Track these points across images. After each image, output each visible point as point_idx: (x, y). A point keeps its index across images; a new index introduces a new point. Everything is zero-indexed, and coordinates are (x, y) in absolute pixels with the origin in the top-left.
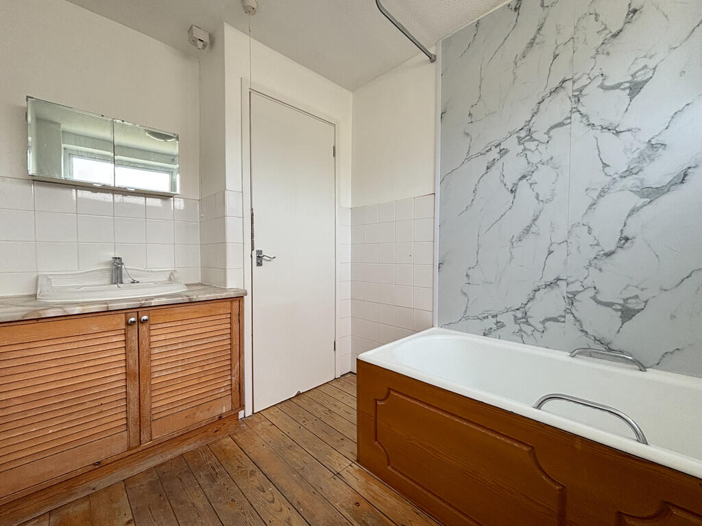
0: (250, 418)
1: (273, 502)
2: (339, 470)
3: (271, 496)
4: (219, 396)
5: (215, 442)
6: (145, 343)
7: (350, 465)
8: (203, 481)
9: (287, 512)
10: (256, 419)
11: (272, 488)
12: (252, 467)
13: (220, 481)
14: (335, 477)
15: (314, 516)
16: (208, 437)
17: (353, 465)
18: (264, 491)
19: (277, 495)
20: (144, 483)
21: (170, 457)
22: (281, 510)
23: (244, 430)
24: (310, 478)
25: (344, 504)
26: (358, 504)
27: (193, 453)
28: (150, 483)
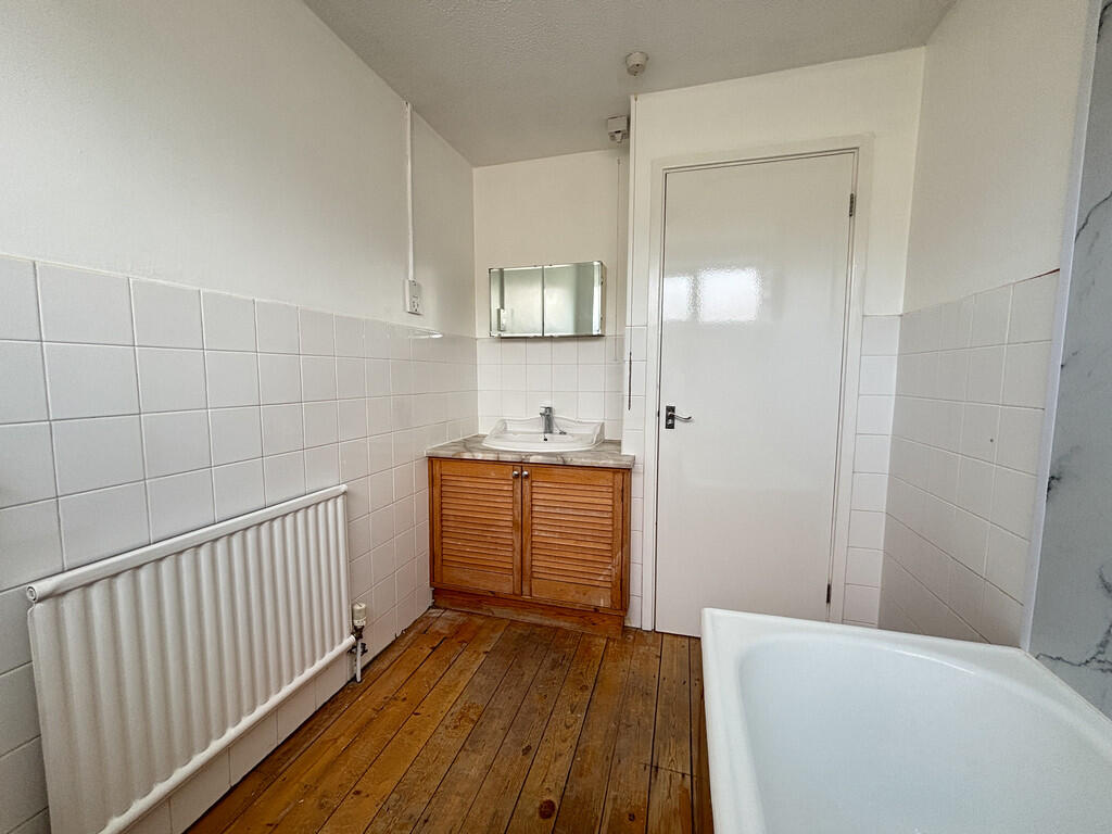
0: (645, 634)
1: (568, 727)
2: (663, 764)
3: (572, 721)
4: (597, 583)
5: (590, 636)
6: (527, 498)
7: (683, 775)
8: (547, 662)
9: (567, 748)
10: (650, 639)
11: (581, 716)
12: (590, 683)
13: (556, 673)
14: (648, 768)
15: (581, 775)
16: (585, 625)
17: (688, 778)
18: (572, 712)
19: (578, 725)
20: (519, 631)
21: (547, 623)
22: (565, 741)
23: (626, 642)
24: (623, 742)
25: (619, 801)
26: (632, 817)
27: (567, 633)
28: (521, 634)
